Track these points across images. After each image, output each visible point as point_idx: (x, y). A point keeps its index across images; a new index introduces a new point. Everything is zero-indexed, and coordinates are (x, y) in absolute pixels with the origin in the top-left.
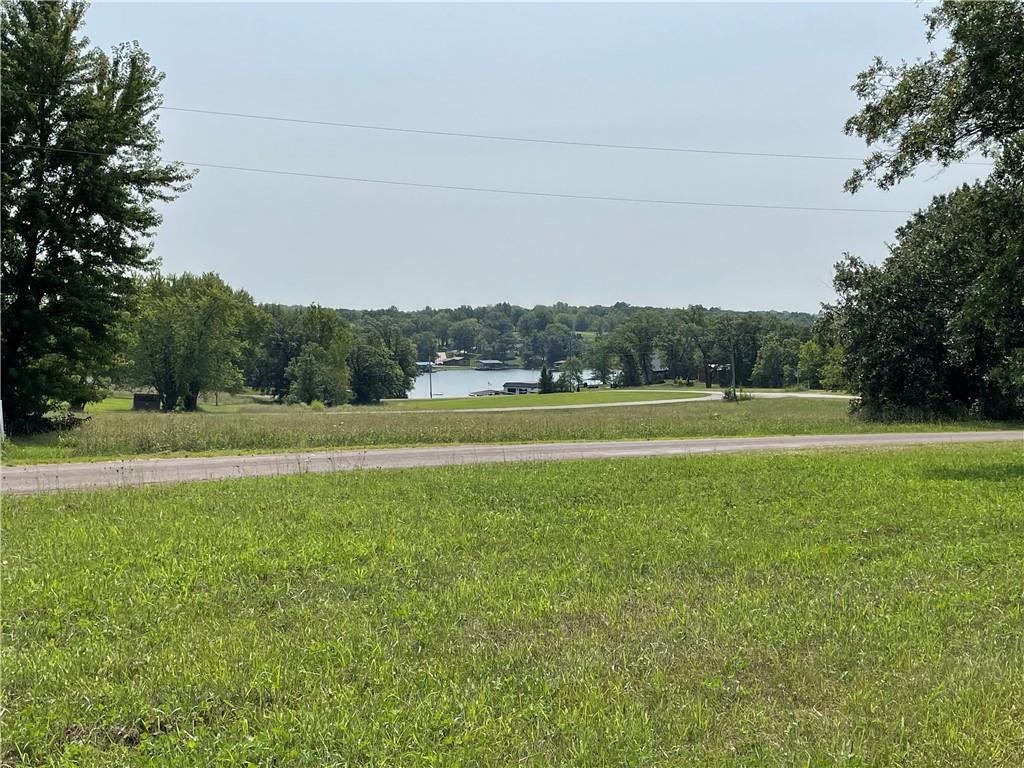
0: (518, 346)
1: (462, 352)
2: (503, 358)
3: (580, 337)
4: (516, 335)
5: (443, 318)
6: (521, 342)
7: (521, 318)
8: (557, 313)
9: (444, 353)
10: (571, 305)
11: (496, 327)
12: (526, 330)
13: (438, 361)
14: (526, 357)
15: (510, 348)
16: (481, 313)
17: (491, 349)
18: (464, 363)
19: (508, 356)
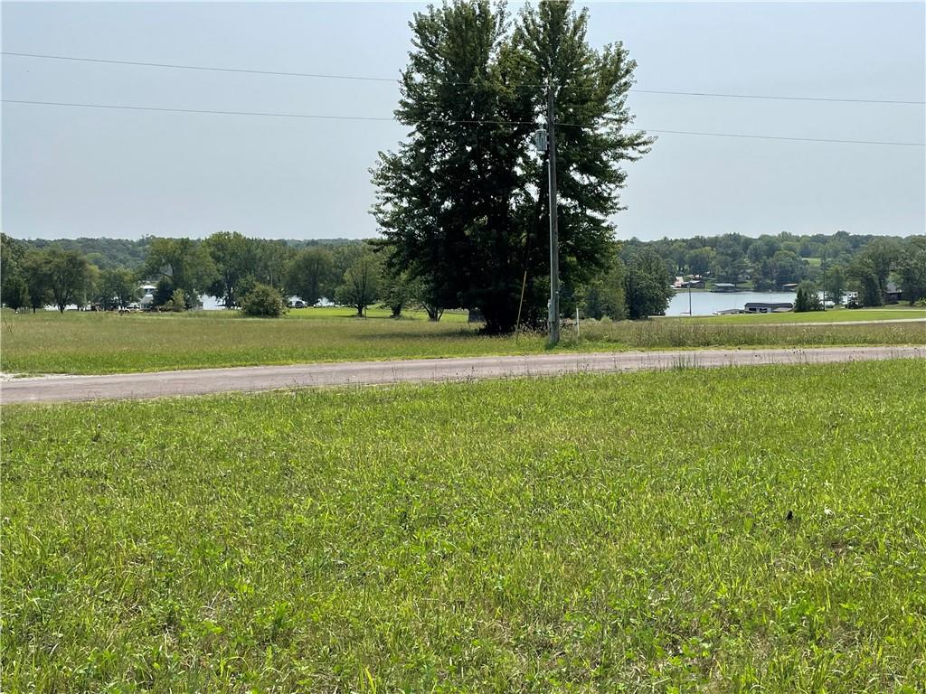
0: (749, 271)
1: (698, 276)
2: (735, 281)
3: (807, 262)
4: (747, 261)
5: (680, 246)
6: (752, 267)
7: (751, 247)
8: (782, 242)
9: (681, 278)
10: (794, 234)
11: (727, 255)
12: (756, 257)
13: (677, 284)
14: (757, 281)
15: (742, 273)
16: (714, 242)
17: (725, 274)
18: (700, 286)
19: (739, 280)
